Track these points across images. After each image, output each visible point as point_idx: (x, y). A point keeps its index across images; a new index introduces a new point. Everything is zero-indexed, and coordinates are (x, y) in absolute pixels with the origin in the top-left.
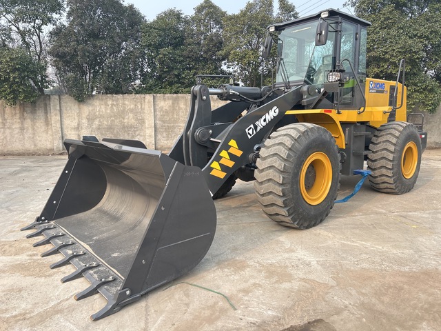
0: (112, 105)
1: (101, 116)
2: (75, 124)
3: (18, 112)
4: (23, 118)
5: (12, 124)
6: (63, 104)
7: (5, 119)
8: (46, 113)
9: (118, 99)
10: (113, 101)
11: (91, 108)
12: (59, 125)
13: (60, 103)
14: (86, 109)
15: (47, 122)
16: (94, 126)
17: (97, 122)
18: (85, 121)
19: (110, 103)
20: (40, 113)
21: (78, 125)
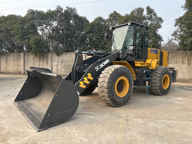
0: (70, 56)
1: (66, 61)
2: (56, 64)
3: (38, 59)
4: (40, 61)
5: (36, 63)
6: (53, 56)
7: (34, 62)
8: (47, 59)
9: (72, 54)
10: (70, 55)
11: (62, 58)
12: (51, 64)
13: (52, 56)
14: (61, 58)
15: (47, 63)
16: (63, 65)
17: (64, 63)
18: (60, 63)
19: (69, 56)
20: (45, 60)
21: (58, 64)
